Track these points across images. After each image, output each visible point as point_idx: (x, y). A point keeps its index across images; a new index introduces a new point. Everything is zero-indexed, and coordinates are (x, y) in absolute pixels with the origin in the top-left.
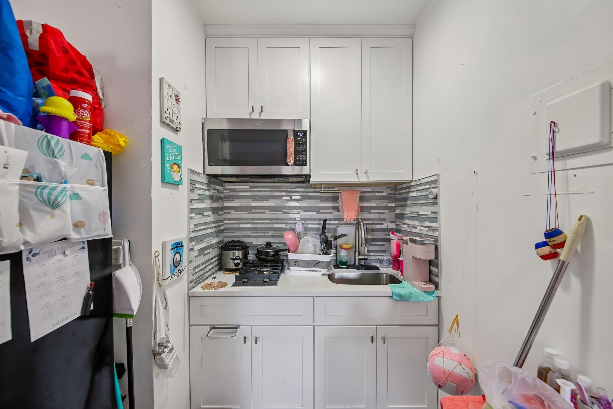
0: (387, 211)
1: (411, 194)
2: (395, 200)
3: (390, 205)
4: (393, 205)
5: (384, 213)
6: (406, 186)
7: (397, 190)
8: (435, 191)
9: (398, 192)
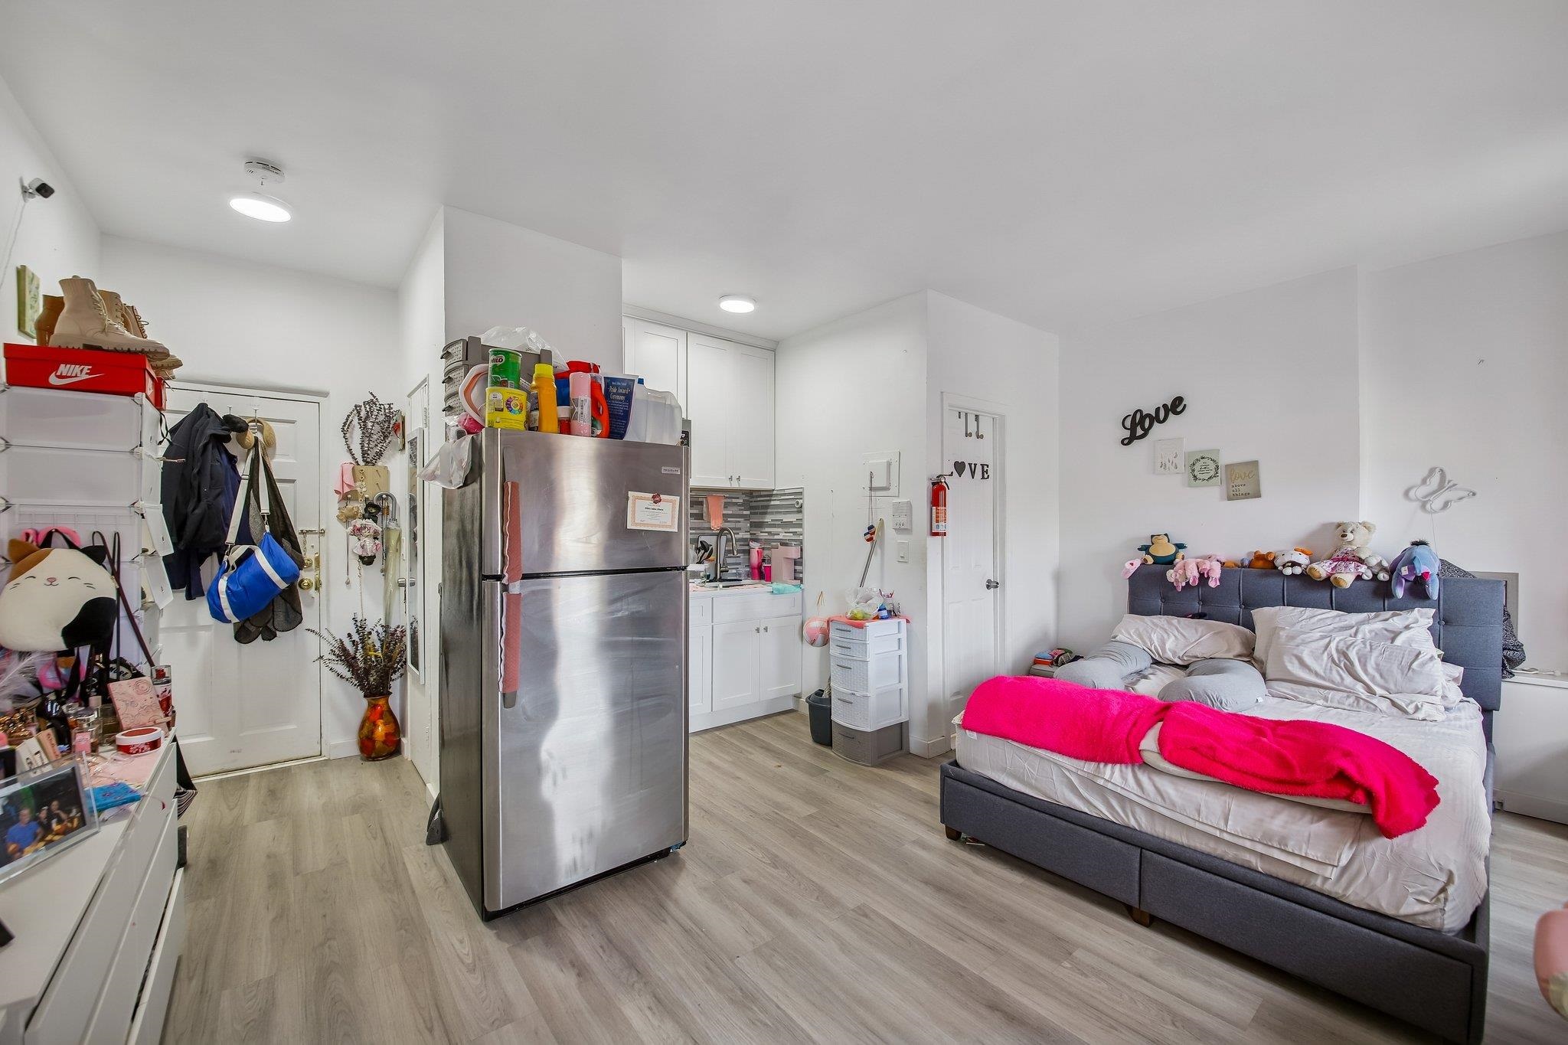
0: (742, 519)
1: (773, 503)
2: (751, 508)
3: (745, 512)
4: (748, 512)
5: (739, 522)
6: (769, 494)
7: (753, 497)
8: (800, 501)
9: (755, 499)
